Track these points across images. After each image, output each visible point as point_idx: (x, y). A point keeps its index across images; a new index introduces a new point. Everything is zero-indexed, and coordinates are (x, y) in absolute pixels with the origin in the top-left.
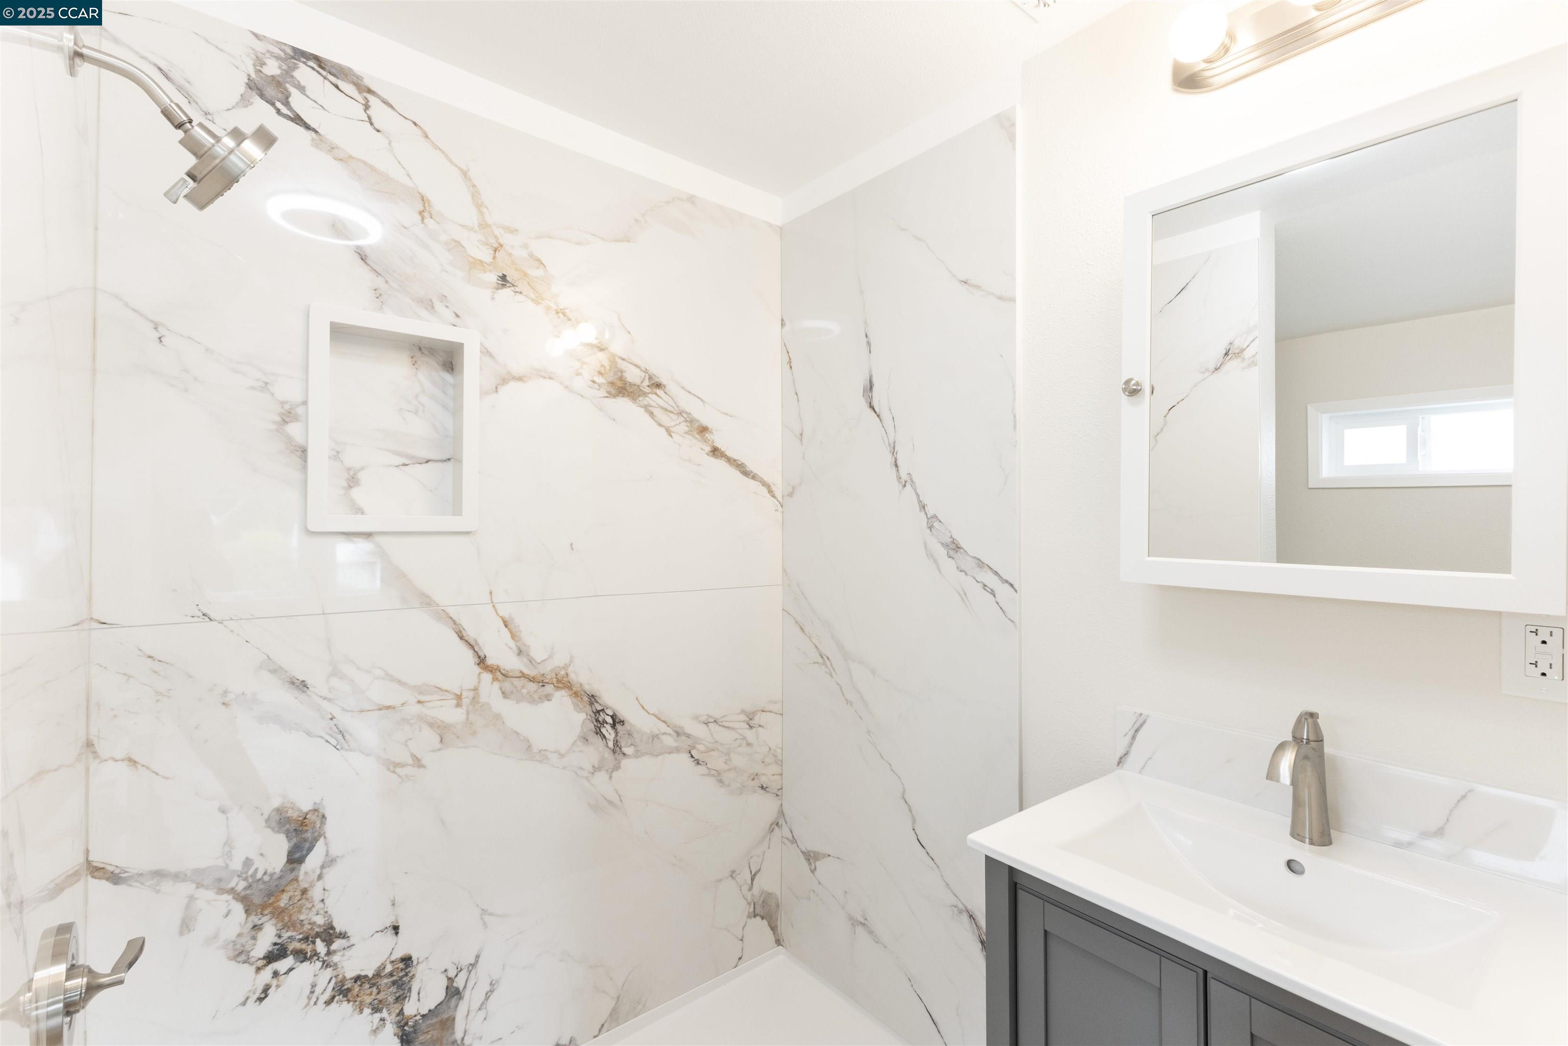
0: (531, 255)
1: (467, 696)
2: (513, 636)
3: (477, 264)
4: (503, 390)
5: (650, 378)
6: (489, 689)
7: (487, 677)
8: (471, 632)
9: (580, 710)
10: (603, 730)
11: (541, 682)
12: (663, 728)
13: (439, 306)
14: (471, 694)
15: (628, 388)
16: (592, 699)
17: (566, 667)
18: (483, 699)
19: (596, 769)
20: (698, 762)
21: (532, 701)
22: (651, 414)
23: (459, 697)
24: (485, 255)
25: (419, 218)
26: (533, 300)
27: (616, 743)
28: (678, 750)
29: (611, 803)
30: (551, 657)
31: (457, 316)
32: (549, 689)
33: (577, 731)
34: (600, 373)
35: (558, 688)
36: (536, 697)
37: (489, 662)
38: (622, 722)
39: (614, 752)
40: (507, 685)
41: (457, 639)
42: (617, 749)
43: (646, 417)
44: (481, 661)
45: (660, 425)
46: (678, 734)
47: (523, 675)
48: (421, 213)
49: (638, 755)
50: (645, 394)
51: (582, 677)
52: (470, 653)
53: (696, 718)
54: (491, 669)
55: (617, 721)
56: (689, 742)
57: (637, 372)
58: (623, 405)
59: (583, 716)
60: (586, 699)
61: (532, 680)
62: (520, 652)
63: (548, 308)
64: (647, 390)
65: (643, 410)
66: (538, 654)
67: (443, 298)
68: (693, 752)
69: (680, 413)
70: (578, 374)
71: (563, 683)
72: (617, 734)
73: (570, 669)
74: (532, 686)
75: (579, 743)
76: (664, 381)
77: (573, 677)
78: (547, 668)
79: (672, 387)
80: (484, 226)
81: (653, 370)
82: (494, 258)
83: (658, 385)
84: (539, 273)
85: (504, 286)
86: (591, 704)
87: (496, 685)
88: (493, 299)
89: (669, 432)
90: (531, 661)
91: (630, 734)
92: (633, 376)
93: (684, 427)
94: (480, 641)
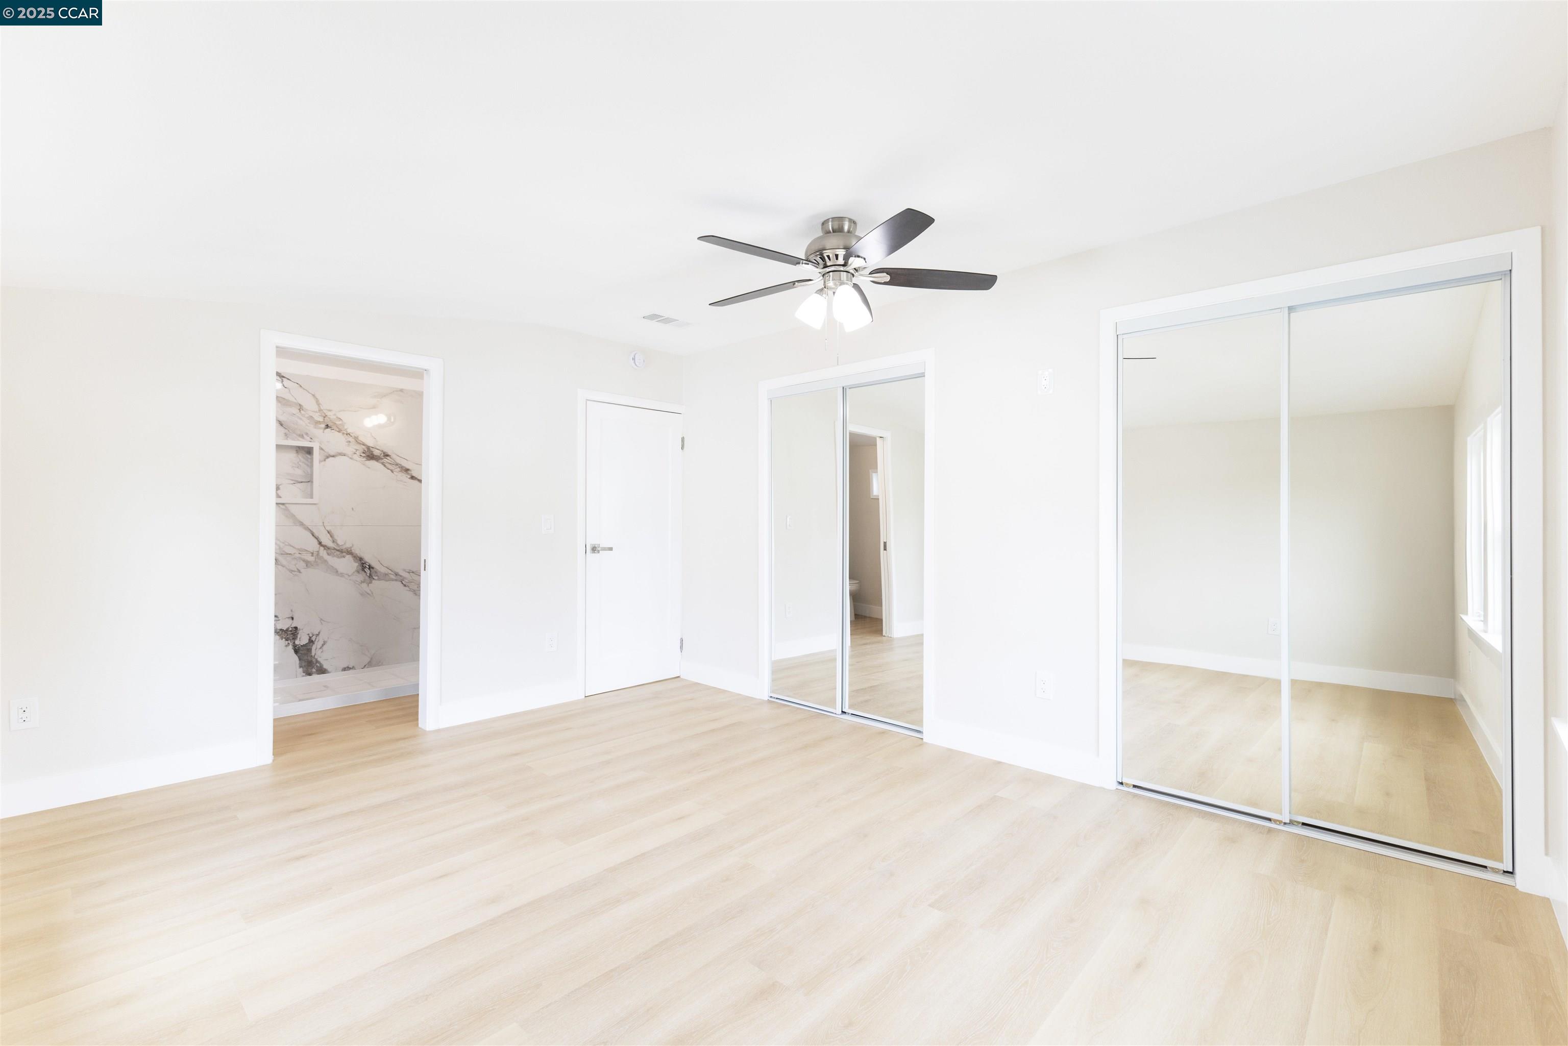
0: (337, 417)
1: (315, 554)
2: (331, 537)
3: (318, 422)
4: (327, 460)
5: (384, 453)
6: (323, 553)
7: (322, 548)
8: (316, 534)
9: (356, 562)
10: (365, 570)
11: (341, 551)
12: (390, 572)
13: (305, 436)
14: (316, 553)
15: (375, 457)
16: (361, 559)
17: (351, 548)
18: (321, 555)
19: (362, 582)
20: (405, 586)
21: (338, 557)
22: (385, 466)
23: (312, 553)
24: (321, 419)
25: (299, 411)
26: (338, 431)
27: (370, 574)
28: (396, 580)
29: (368, 594)
30: (345, 544)
31: (311, 439)
32: (344, 554)
33: (355, 569)
34: (363, 453)
35: (347, 554)
36: (339, 556)
37: (323, 544)
38: (373, 568)
39: (369, 577)
40: (329, 551)
41: (311, 536)
42: (370, 576)
43: (382, 466)
44: (320, 543)
45: (388, 469)
46: (396, 575)
47: (335, 549)
48: (299, 409)
49: (379, 579)
50: (382, 459)
51: (357, 551)
52: (316, 540)
53: (404, 570)
54: (324, 546)
55: (370, 567)
56: (402, 578)
57: (379, 451)
58: (373, 463)
59: (357, 564)
60: (358, 558)
61: (338, 551)
62: (334, 542)
63: (343, 433)
64: (383, 457)
65: (380, 464)
66: (340, 542)
67: (307, 434)
68: (403, 582)
69: (397, 465)
70: (355, 453)
71: (349, 552)
72: (371, 571)
73: (352, 548)
74: (338, 553)
75: (356, 573)
76: (390, 454)
77: (353, 551)
78: (344, 547)
79: (394, 456)
80: (320, 410)
81: (385, 451)
82: (324, 420)
83: (388, 455)
84: (340, 422)
85: (327, 428)
86: (360, 561)
87: (325, 551)
88: (324, 432)
89: (392, 471)
90: (338, 544)
91: (376, 572)
92: (376, 453)
93: (399, 469)
94: (320, 537)
